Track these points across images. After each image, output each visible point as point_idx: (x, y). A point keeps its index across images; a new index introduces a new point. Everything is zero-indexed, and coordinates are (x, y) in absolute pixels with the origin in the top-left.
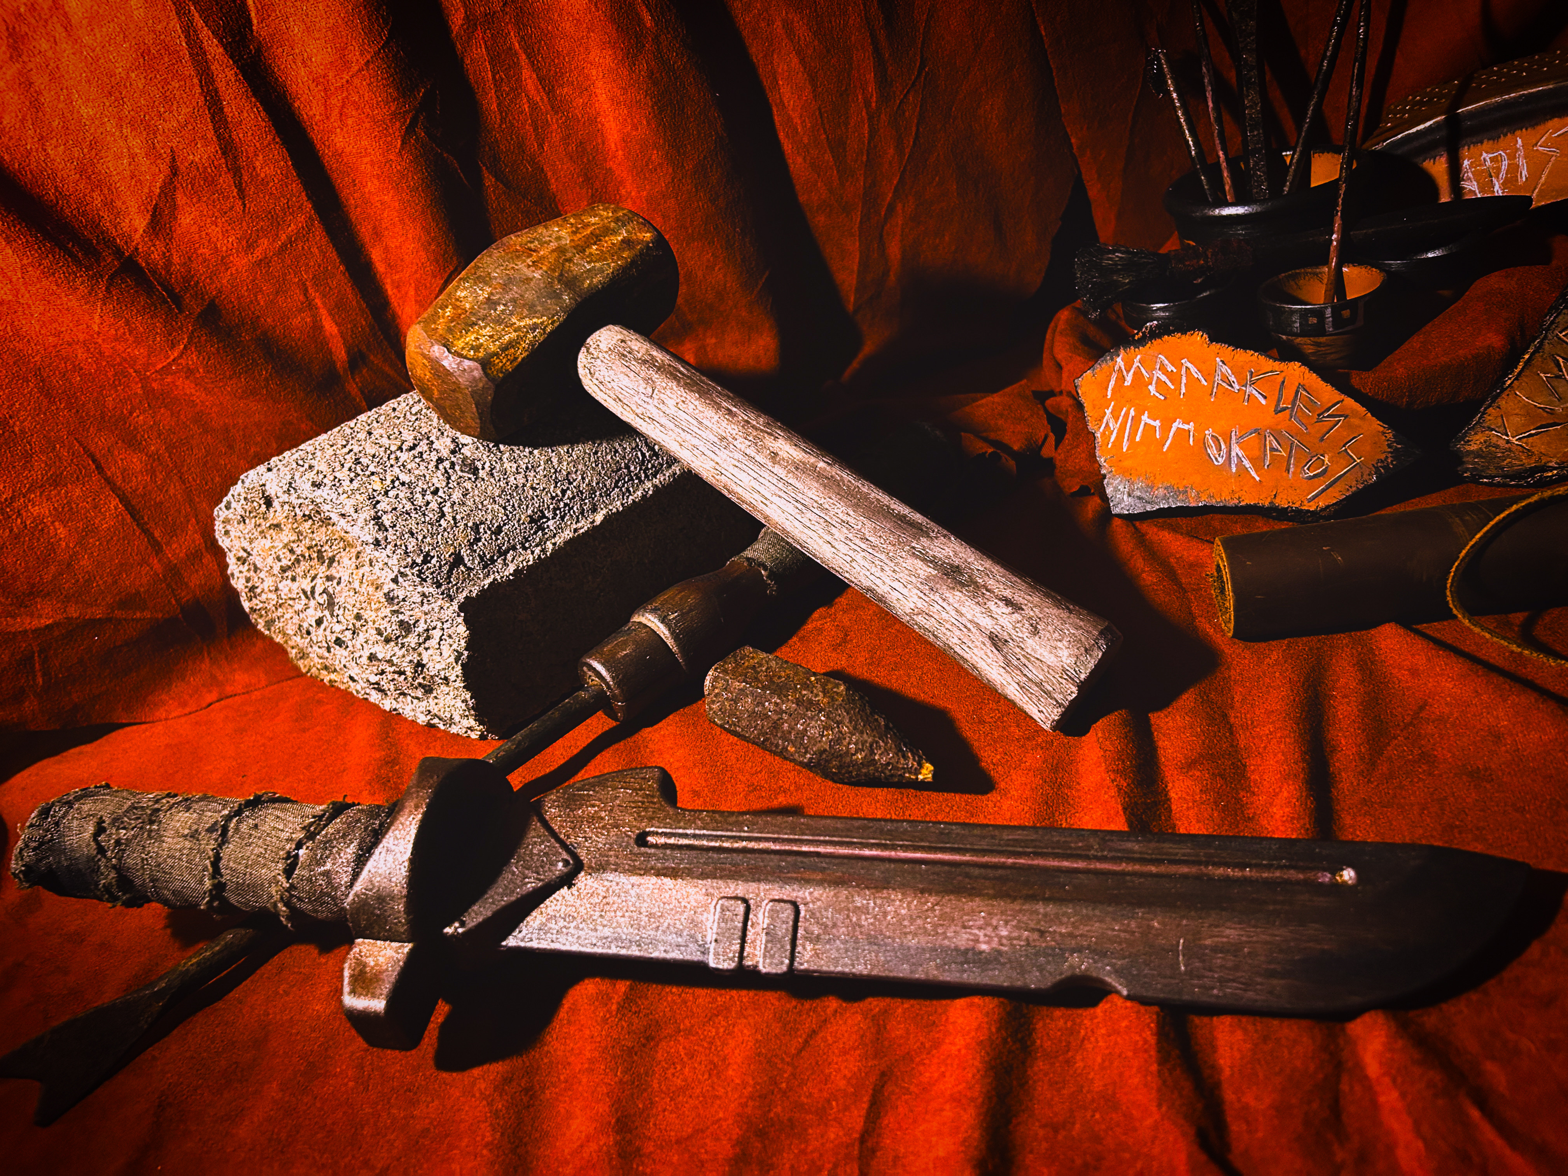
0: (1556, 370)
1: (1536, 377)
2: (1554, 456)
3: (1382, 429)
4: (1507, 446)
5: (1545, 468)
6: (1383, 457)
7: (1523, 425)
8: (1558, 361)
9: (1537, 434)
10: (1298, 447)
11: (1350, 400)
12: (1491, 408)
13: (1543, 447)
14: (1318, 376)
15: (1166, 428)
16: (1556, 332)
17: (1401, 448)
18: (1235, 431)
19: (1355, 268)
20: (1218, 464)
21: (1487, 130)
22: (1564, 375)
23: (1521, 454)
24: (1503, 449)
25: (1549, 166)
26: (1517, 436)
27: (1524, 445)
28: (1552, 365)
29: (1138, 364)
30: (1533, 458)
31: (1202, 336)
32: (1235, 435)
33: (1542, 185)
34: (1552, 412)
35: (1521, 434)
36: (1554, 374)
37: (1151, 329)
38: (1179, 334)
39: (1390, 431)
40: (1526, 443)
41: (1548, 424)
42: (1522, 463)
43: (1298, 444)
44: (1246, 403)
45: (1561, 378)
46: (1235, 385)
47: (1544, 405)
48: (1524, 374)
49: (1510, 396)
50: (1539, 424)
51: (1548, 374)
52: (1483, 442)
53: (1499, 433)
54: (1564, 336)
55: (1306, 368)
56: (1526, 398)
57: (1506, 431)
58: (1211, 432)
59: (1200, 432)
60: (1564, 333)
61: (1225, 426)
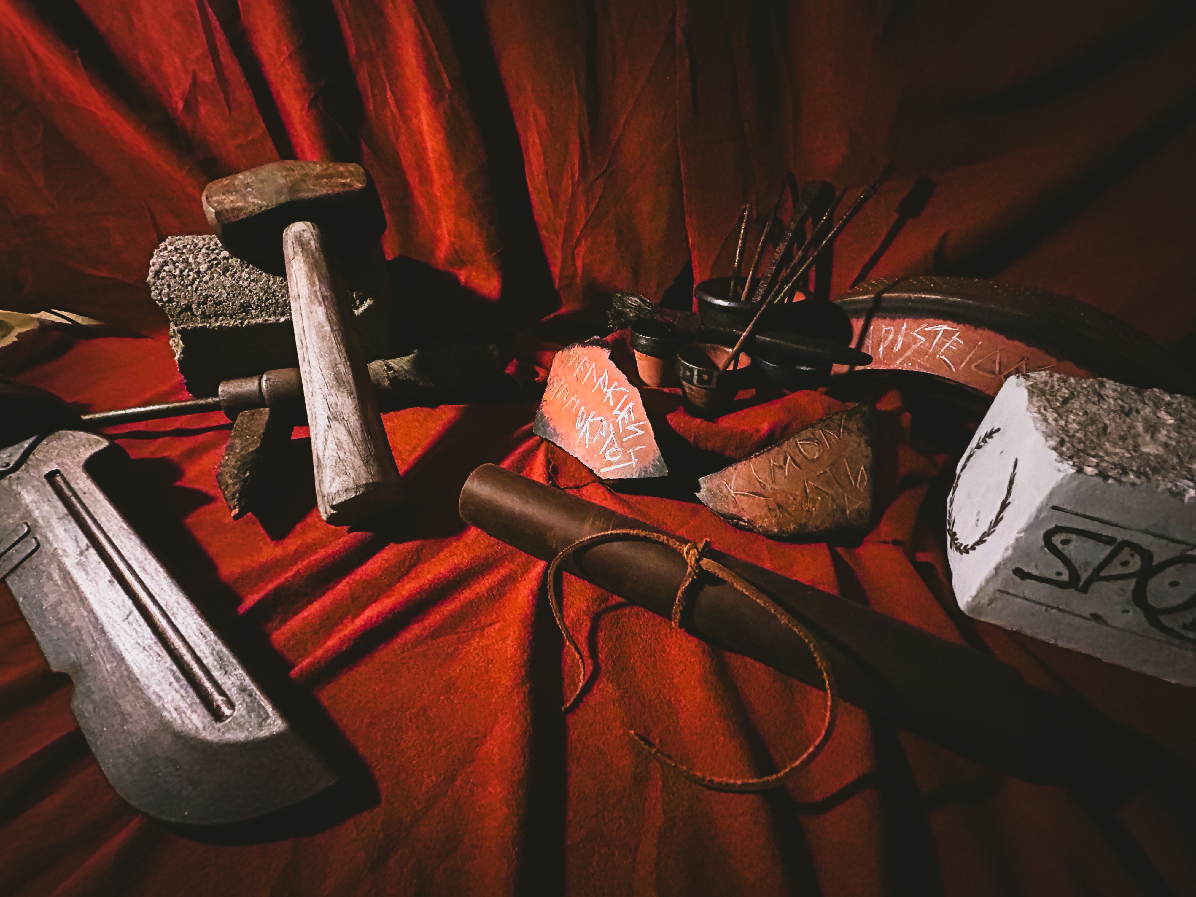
0: (782, 463)
1: (768, 462)
2: (750, 515)
3: (655, 449)
4: (727, 494)
5: (740, 519)
6: (648, 465)
7: (743, 487)
9: (748, 496)
10: (612, 438)
11: (649, 424)
12: (732, 467)
13: (746, 506)
14: (642, 402)
15: (569, 397)
16: (797, 439)
17: (659, 465)
18: (592, 414)
19: (745, 356)
20: (577, 428)
21: (892, 312)
22: (785, 468)
23: (731, 503)
24: (724, 495)
25: (914, 347)
26: (735, 491)
27: (736, 499)
28: (782, 459)
29: (578, 356)
30: (737, 509)
31: (607, 353)
32: (591, 416)
33: (906, 357)
34: (764, 487)
35: (739, 491)
36: (779, 465)
37: (594, 340)
38: (600, 348)
39: (658, 452)
40: (738, 498)
41: (757, 493)
42: (729, 509)
43: (613, 436)
44: (604, 401)
45: (782, 469)
46: (606, 388)
47: (762, 480)
48: (761, 456)
49: (746, 465)
50: (751, 491)
51: (776, 463)
52: (716, 485)
53: (727, 484)
54: (800, 444)
55: (639, 394)
56: (754, 471)
57: (732, 485)
58: (583, 409)
59: (580, 406)
60: (801, 442)
61: (590, 409)
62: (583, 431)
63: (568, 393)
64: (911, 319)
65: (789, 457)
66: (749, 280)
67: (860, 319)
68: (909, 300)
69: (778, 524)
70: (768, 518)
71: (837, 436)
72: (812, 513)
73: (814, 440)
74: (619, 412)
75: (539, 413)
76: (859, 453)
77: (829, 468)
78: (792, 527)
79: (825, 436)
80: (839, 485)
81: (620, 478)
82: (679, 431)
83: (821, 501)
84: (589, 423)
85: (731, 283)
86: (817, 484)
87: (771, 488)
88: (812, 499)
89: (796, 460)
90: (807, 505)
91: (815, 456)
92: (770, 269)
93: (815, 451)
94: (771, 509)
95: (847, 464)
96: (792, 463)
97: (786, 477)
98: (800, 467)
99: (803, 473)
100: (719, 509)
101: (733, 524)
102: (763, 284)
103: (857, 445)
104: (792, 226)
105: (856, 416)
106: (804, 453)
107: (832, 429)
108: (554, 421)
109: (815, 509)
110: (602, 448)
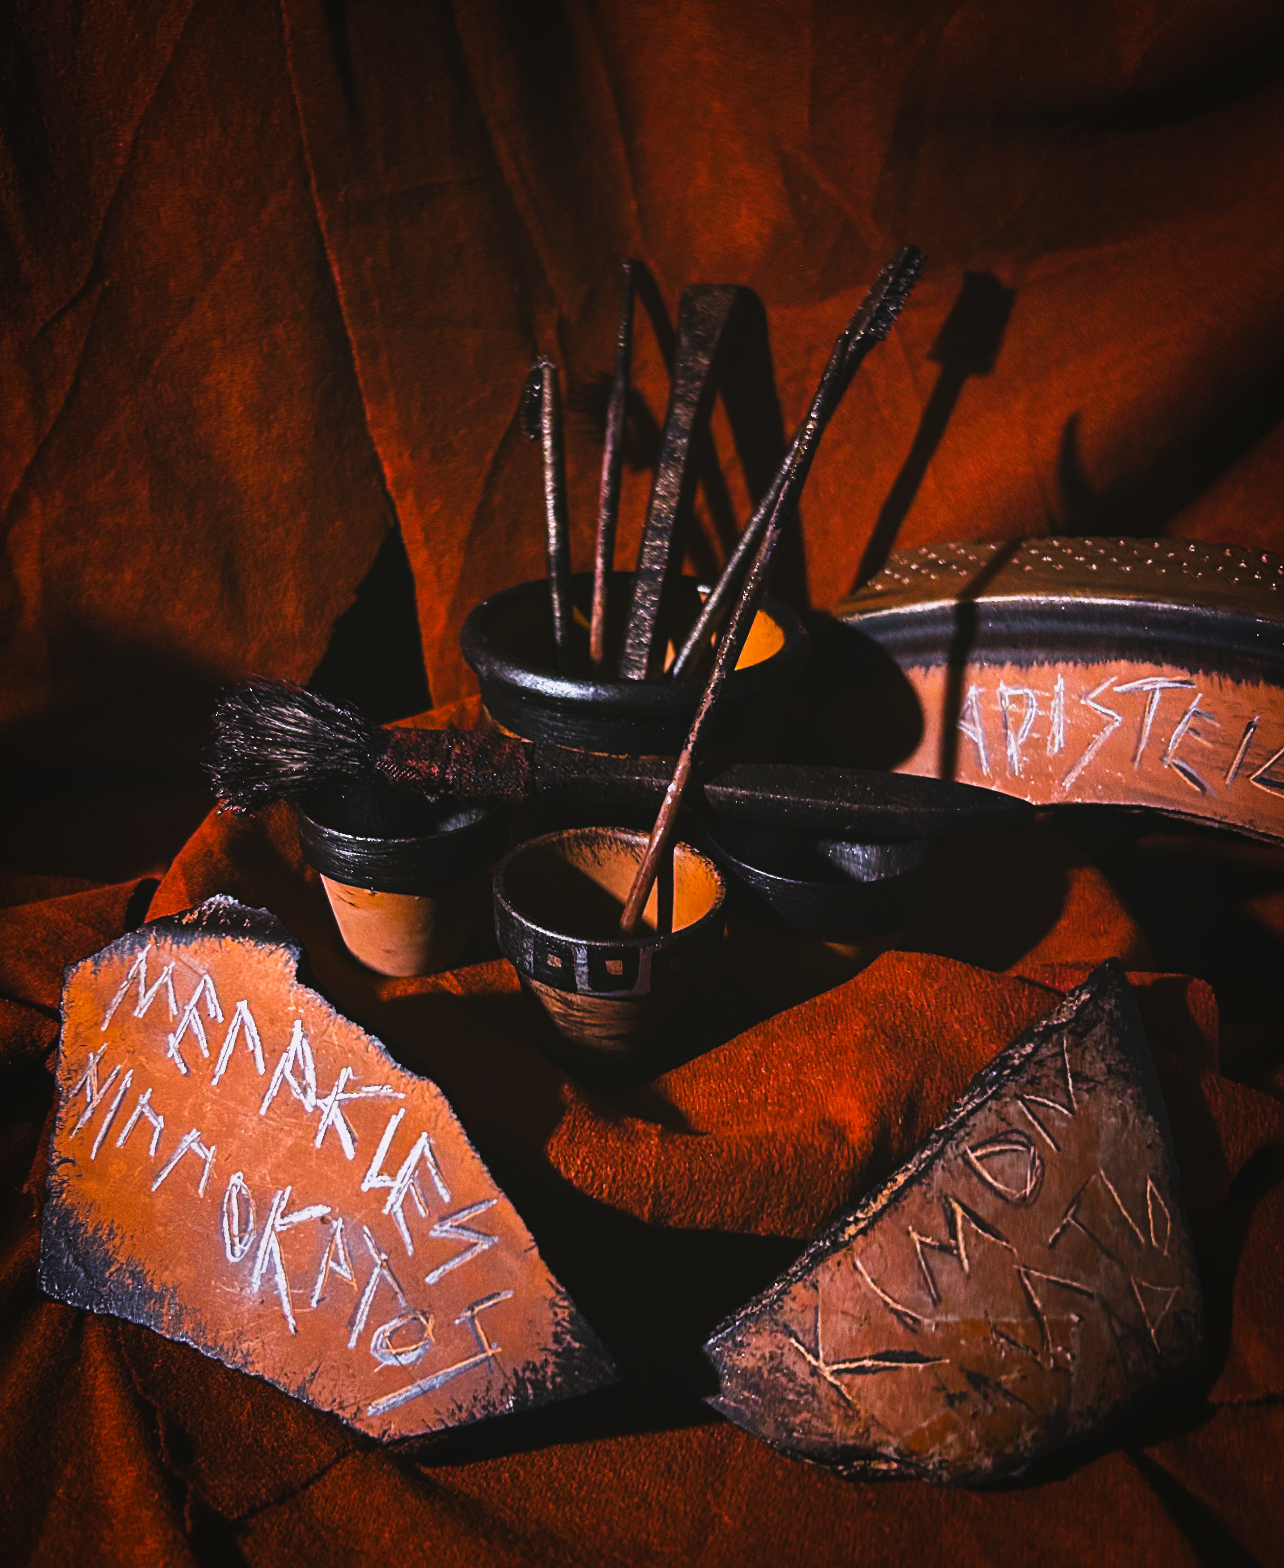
0: (943, 1233)
1: (903, 1238)
2: (898, 1433)
3: (551, 1294)
4: (811, 1381)
5: (872, 1454)
6: (538, 1359)
7: (853, 1342)
8: (953, 1212)
11: (510, 1206)
12: (800, 1284)
13: (879, 1404)
14: (463, 1131)
15: (170, 1139)
16: (965, 1146)
17: (578, 1350)
18: (282, 1198)
19: (693, 858)
20: (232, 1259)
21: (1015, 646)
22: (958, 1248)
23: (832, 1408)
24: (802, 1386)
25: (1100, 739)
26: (834, 1363)
27: (843, 1388)
28: (940, 1220)
29: (168, 979)
30: (855, 1426)
31: (288, 961)
32: (279, 1206)
33: (1084, 769)
34: (916, 1327)
35: (844, 1362)
36: (939, 1241)
37: (216, 911)
38: (252, 943)
39: (566, 1303)
40: (848, 1385)
41: (901, 1352)
42: (830, 1430)
43: (386, 1272)
44: (318, 1143)
45: (952, 1254)
46: (311, 1093)
47: (903, 1305)
48: (880, 1224)
49: (843, 1267)
50: (883, 1349)
51: (928, 1237)
52: (767, 1355)
53: (803, 1345)
54: (978, 1158)
55: (447, 1103)
56: (873, 1280)
57: (817, 1345)
58: (240, 1182)
59: (222, 1174)
60: (979, 1153)
61: (268, 1179)
62: (259, 1268)
63: (159, 1123)
64: (1071, 664)
65: (960, 1213)
66: (599, 582)
67: (932, 669)
68: (1052, 611)
69: (989, 1442)
71: (1064, 1106)
72: (1067, 1371)
73: (1009, 1136)
74: (386, 1177)
75: (54, 1214)
76: (1130, 1142)
77: (1071, 1212)
78: (1028, 1436)
79: (1035, 1117)
80: (1110, 1255)
81: (450, 1425)
82: (601, 1193)
83: (1082, 1324)
84: (278, 1234)
85: (551, 600)
86: (1055, 1275)
87: (937, 1326)
88: (1053, 1324)
89: (980, 1214)
90: (1048, 1349)
91: (1026, 1187)
92: (654, 548)
93: (1021, 1171)
94: (954, 1395)
95: (1111, 1187)
96: (973, 1226)
97: (968, 1277)
98: (998, 1231)
99: (1011, 1250)
100: (799, 1441)
101: (849, 1475)
102: (645, 594)
103: (1120, 1121)
104: (684, 419)
105: (1094, 1031)
106: (996, 1184)
107: (1046, 1089)
108: (127, 1241)
109: (1073, 1357)
110: (352, 1323)
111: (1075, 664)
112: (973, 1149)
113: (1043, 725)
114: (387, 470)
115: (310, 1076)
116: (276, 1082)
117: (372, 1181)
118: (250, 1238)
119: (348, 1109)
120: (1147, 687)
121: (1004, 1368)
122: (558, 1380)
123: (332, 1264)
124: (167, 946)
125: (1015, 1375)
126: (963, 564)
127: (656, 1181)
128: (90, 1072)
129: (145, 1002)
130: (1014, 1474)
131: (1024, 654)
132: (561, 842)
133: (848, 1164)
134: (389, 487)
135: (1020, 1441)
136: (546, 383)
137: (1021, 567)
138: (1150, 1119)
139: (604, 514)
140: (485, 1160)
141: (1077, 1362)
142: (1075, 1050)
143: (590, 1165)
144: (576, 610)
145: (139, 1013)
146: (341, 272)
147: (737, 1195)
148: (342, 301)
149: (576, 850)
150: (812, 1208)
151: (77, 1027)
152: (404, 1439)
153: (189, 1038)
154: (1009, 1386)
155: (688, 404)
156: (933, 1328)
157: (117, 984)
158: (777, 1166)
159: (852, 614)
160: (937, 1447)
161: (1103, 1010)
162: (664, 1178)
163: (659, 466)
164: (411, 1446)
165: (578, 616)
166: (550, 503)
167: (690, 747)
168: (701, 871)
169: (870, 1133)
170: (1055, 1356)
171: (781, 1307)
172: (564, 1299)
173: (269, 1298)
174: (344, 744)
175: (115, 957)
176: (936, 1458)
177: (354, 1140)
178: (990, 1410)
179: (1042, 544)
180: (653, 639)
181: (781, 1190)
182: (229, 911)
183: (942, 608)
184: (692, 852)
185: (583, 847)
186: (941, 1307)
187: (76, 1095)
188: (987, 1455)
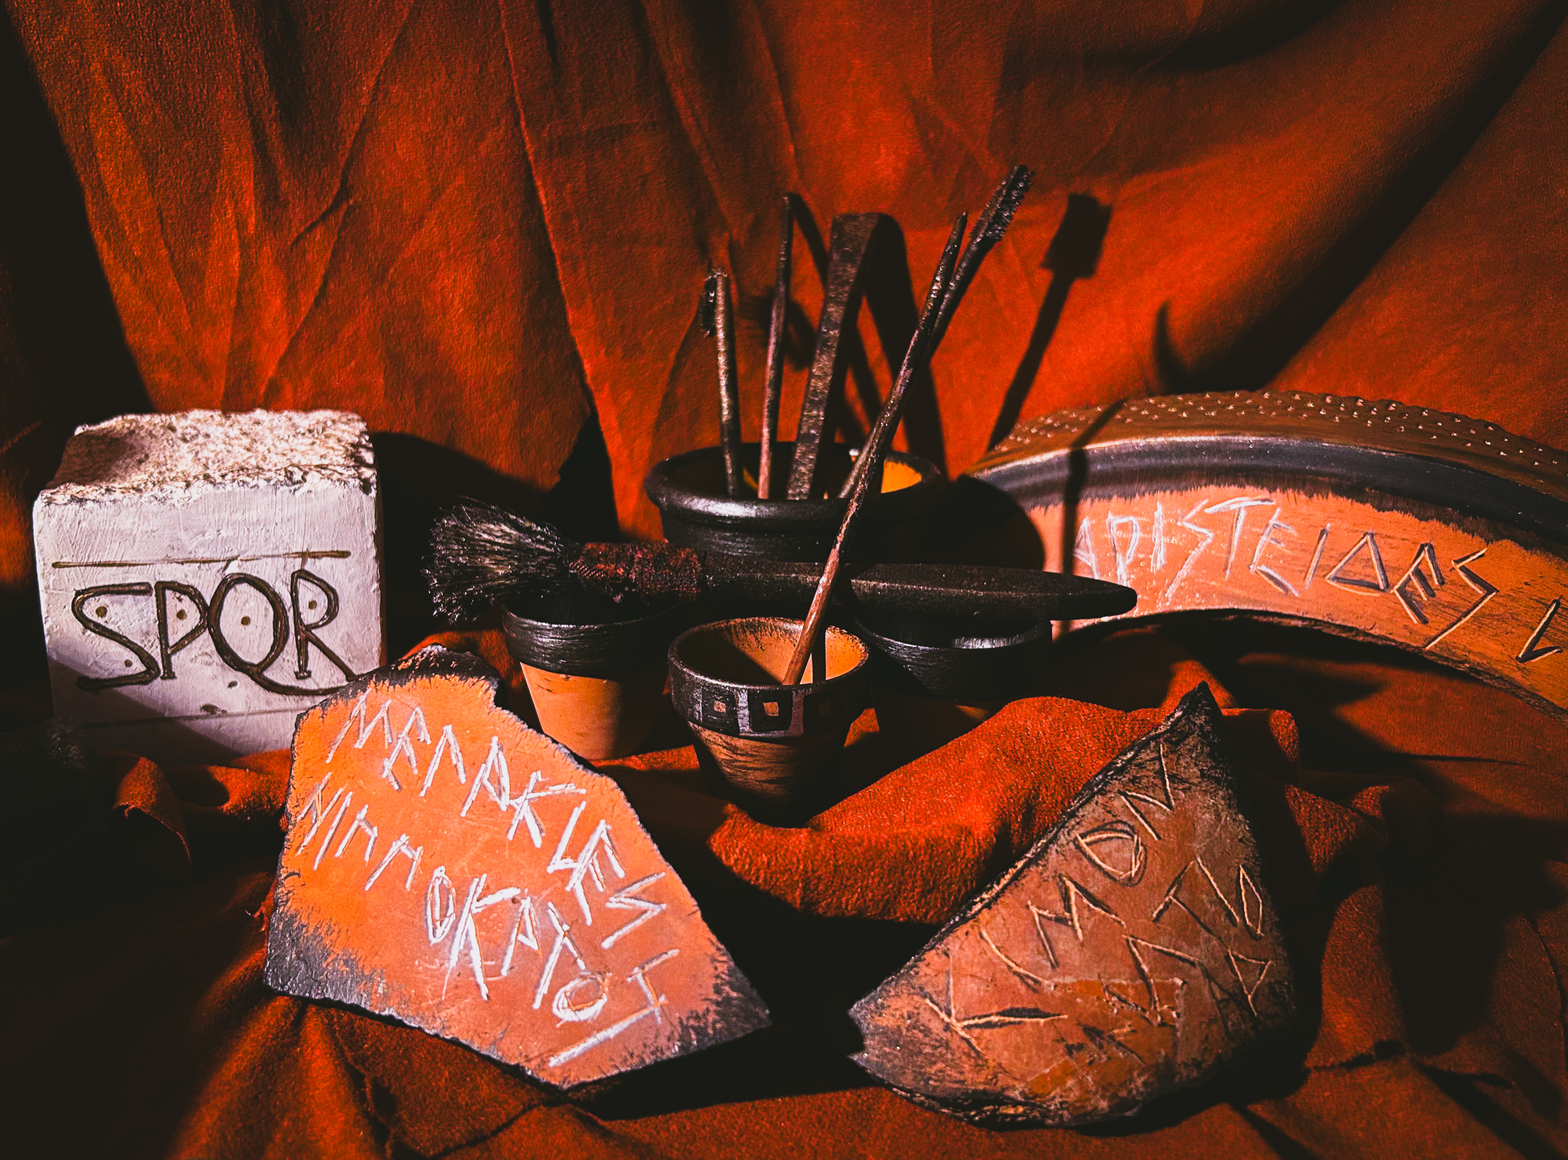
0: (1059, 907)
1: (1023, 911)
2: (1022, 1079)
3: (712, 950)
5: (1000, 1099)
6: (701, 1008)
7: (981, 1001)
8: (1067, 889)
9: (1002, 1025)
10: (565, 946)
11: (677, 877)
12: (933, 952)
13: (1006, 1054)
14: (636, 816)
15: (383, 846)
16: (1076, 834)
17: (735, 999)
18: (478, 885)
19: (842, 637)
20: (434, 941)
21: (1120, 482)
22: (1072, 920)
23: (964, 1058)
24: (936, 1040)
25: (1195, 554)
26: (964, 1019)
27: (974, 1042)
28: (1055, 896)
29: (385, 715)
30: (985, 1072)
31: (487, 690)
32: (475, 892)
33: (1183, 581)
34: (1036, 987)
35: (973, 1018)
36: (1055, 913)
37: (428, 658)
38: (457, 678)
39: (725, 958)
40: (977, 1038)
41: (1024, 1009)
42: (962, 1078)
43: (567, 941)
44: (510, 836)
45: (1066, 925)
46: (506, 795)
47: (1024, 969)
48: (1002, 899)
49: (970, 937)
50: (1008, 1007)
51: (1045, 910)
52: (906, 1015)
53: (937, 1005)
54: (1088, 844)
55: (622, 794)
56: (997, 947)
57: (949, 1003)
58: (443, 874)
59: (427, 869)
60: (1088, 839)
61: (466, 870)
62: (457, 947)
63: (374, 833)
64: (1168, 492)
65: (1073, 889)
66: (765, 447)
67: (1051, 507)
68: (1150, 452)
69: (1104, 1086)
70: (1073, 1074)
71: (1162, 803)
72: (1173, 1027)
73: (1115, 825)
74: (569, 860)
75: (281, 919)
76: (1223, 836)
77: (1172, 892)
78: (1140, 1081)
79: (1137, 811)
80: (1209, 931)
81: (623, 1070)
82: (757, 879)
83: (1185, 987)
84: (474, 916)
85: (724, 460)
86: (1160, 945)
87: (1055, 986)
88: (1161, 987)
89: (1091, 891)
90: (1155, 1008)
91: (1131, 869)
92: (810, 417)
93: (1127, 855)
94: (1072, 1046)
95: (1207, 872)
96: (1085, 901)
97: (1082, 945)
98: (1108, 906)
99: (1119, 923)
100: (935, 1088)
101: (980, 1119)
102: (804, 454)
103: (1213, 817)
104: (835, 315)
105: (1186, 742)
106: (1104, 866)
107: (1147, 787)
108: (343, 935)
109: (1178, 1015)
110: (537, 986)
111: (1171, 493)
112: (1083, 836)
113: (1147, 546)
114: (587, 366)
115: (505, 782)
116: (476, 788)
117: (558, 864)
118: (449, 921)
119: (538, 806)
120: (1233, 507)
121: (1117, 1023)
122: (718, 1026)
123: (521, 938)
124: (385, 688)
125: (1126, 1029)
126: (1074, 423)
127: (805, 866)
128: (315, 797)
129: (365, 736)
130: (1128, 1114)
131: (1128, 489)
132: (728, 628)
133: (974, 852)
134: (589, 380)
135: (1132, 1086)
136: (719, 288)
137: (1123, 421)
138: (1240, 817)
139: (769, 392)
140: (655, 839)
141: (1182, 1019)
142: (1170, 756)
143: (747, 853)
144: (746, 473)
145: (359, 745)
146: (546, 195)
147: (876, 880)
148: (547, 220)
149: (742, 636)
150: (943, 892)
151: (306, 763)
152: (583, 1085)
153: (402, 761)
154: (1121, 1038)
155: (838, 303)
156: (1052, 988)
157: (340, 724)
158: (911, 853)
159: (982, 470)
160: (1058, 1090)
161: (1195, 724)
162: (812, 863)
163: (815, 353)
164: (588, 1092)
165: (748, 478)
166: (723, 383)
167: (838, 546)
168: (849, 647)
169: (993, 828)
170: (1161, 1013)
171: (917, 973)
172: (723, 955)
173: (465, 970)
174: (543, 552)
175: (340, 702)
176: (1058, 1100)
177: (541, 831)
178: (1104, 1057)
179: (1139, 402)
180: (811, 489)
181: (915, 875)
182: (438, 657)
183: (1058, 457)
184: (841, 632)
185: (748, 633)
186: (1058, 970)
187: (303, 819)
188: (1103, 1097)
